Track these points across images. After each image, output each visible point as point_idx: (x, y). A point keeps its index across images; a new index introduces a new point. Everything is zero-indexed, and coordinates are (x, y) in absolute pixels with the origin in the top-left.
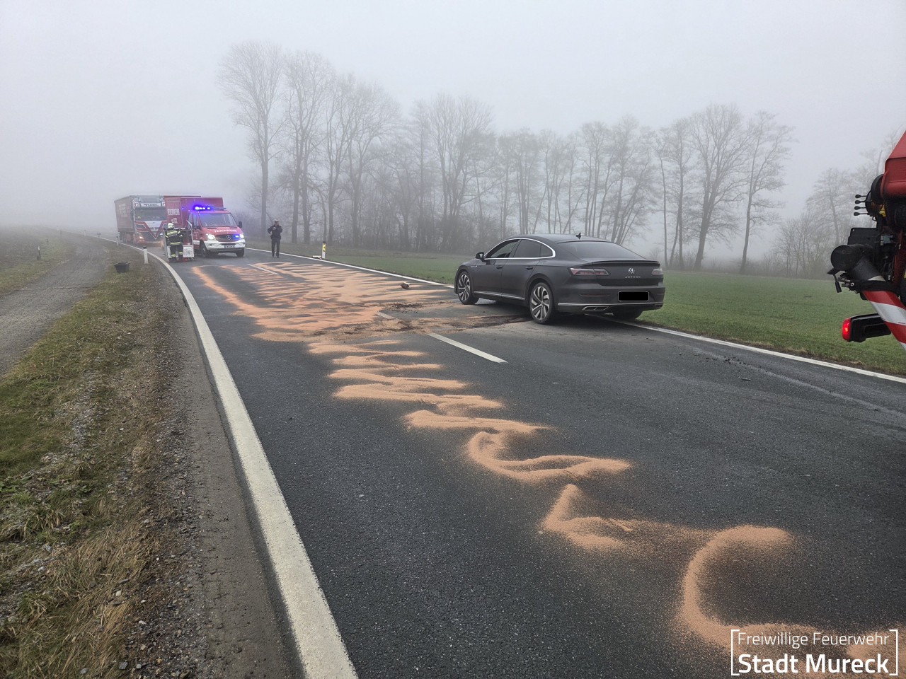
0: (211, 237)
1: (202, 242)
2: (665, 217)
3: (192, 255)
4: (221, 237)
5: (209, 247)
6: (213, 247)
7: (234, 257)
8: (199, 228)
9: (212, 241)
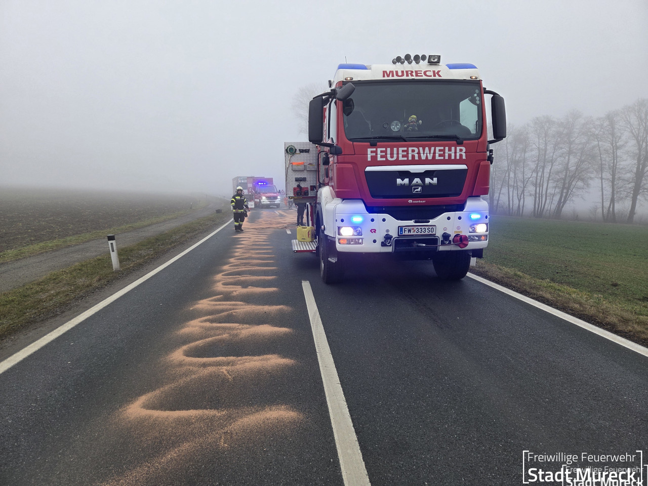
0: (264, 198)
1: (260, 200)
2: (602, 183)
3: (253, 207)
4: (268, 198)
5: (263, 203)
6: (264, 203)
7: (274, 208)
8: (259, 193)
9: (264, 200)
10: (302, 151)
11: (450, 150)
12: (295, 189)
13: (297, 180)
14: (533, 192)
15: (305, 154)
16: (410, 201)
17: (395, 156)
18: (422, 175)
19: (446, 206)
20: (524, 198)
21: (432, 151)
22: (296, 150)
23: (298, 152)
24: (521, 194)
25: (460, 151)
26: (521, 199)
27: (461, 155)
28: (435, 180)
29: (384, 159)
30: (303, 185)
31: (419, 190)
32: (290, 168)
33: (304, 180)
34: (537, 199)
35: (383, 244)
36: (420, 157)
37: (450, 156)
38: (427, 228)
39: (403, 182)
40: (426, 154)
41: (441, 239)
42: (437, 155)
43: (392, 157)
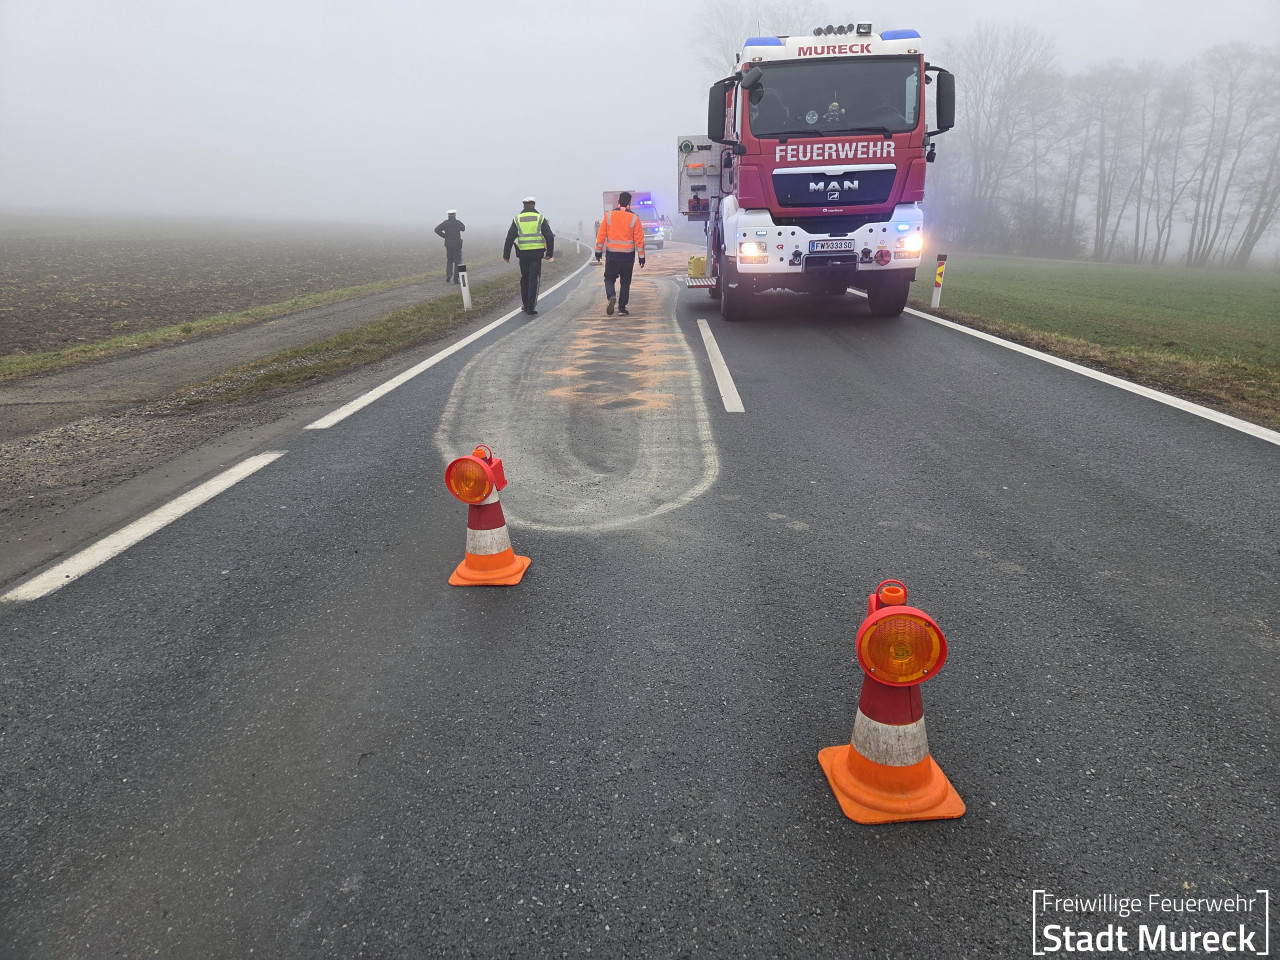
10: (701, 148)
11: (875, 146)
12: (690, 202)
13: (694, 189)
14: (1191, 214)
15: (704, 152)
16: (825, 210)
17: (809, 155)
18: (840, 178)
19: (868, 215)
20: (1170, 226)
21: (853, 148)
22: (693, 146)
23: (695, 149)
24: (1166, 218)
25: (889, 147)
26: (1164, 228)
27: (889, 152)
28: (856, 183)
29: (795, 159)
30: (702, 196)
31: (835, 196)
32: (686, 172)
33: (703, 188)
34: (1199, 227)
35: (792, 263)
36: (838, 155)
37: (875, 153)
38: (843, 242)
39: (817, 188)
40: (847, 151)
41: (861, 256)
42: (859, 152)
43: (805, 156)
